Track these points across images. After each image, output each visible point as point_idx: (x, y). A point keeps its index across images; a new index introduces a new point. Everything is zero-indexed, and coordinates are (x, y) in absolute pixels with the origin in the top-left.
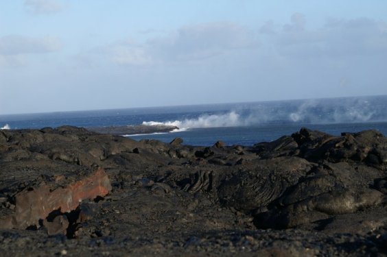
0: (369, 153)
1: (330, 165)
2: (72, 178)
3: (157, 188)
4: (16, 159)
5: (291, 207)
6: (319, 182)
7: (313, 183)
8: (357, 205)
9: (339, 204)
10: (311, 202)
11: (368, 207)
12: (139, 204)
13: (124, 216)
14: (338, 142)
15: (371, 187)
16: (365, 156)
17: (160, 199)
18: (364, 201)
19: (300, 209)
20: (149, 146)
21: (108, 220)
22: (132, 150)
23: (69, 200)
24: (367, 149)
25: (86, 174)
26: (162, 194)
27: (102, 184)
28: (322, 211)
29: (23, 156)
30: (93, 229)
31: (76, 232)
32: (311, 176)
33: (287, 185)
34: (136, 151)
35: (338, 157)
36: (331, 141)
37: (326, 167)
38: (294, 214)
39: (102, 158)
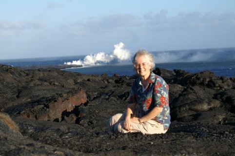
0: (209, 82)
1: (193, 88)
2: (70, 95)
3: (111, 100)
4: (35, 85)
5: (178, 109)
6: (190, 96)
7: (186, 97)
8: (209, 107)
9: (201, 107)
10: (187, 106)
11: (214, 108)
12: (105, 107)
13: (100, 114)
14: (192, 76)
15: (213, 98)
16: (207, 83)
17: (114, 105)
18: (212, 105)
19: (182, 109)
20: (94, 78)
21: (94, 116)
22: (86, 80)
23: (70, 105)
24: (208, 80)
25: (76, 93)
26: (114, 102)
27: (83, 98)
28: (193, 110)
29: (38, 83)
30: (88, 120)
31: (81, 122)
32: (184, 93)
33: (174, 98)
34: (89, 80)
35: (194, 84)
36: (188, 76)
37: (191, 89)
38: (180, 112)
39: (74, 84)
